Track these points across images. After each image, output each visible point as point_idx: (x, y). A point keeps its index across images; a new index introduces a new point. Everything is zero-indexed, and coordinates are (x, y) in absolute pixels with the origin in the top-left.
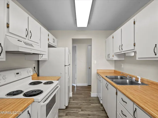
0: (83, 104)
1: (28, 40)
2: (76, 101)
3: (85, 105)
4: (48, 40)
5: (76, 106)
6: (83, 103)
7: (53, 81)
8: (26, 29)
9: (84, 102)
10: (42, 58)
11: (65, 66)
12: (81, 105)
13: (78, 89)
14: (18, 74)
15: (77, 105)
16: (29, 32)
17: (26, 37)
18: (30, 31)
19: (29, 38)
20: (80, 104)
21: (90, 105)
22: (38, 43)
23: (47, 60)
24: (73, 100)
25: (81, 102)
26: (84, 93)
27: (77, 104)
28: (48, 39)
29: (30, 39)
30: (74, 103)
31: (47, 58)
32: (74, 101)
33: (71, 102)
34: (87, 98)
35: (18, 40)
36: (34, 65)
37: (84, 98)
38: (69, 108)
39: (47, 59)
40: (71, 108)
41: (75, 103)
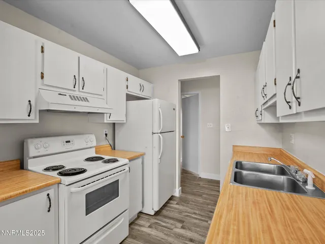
0: (193, 216)
1: (79, 91)
2: (181, 207)
3: (196, 219)
4: (127, 88)
5: (176, 215)
6: (195, 213)
7: (118, 159)
8: (75, 76)
9: (197, 212)
10: (111, 119)
11: (153, 133)
12: (187, 216)
13: (199, 184)
14: (68, 142)
15: (179, 214)
16: (81, 79)
17: (74, 87)
18: (83, 78)
19: (81, 88)
20: (186, 214)
21: (207, 222)
22: (101, 95)
23: (125, 122)
24: (177, 204)
25: (189, 210)
26: (207, 194)
27: (180, 212)
28: (127, 86)
29: (83, 91)
30: (176, 209)
31: (125, 119)
32: (177, 206)
33: (172, 205)
34: (208, 205)
35: (59, 93)
36: (105, 130)
37: (202, 204)
38: (161, 216)
39: (123, 121)
40: (166, 217)
41: (178, 209)
